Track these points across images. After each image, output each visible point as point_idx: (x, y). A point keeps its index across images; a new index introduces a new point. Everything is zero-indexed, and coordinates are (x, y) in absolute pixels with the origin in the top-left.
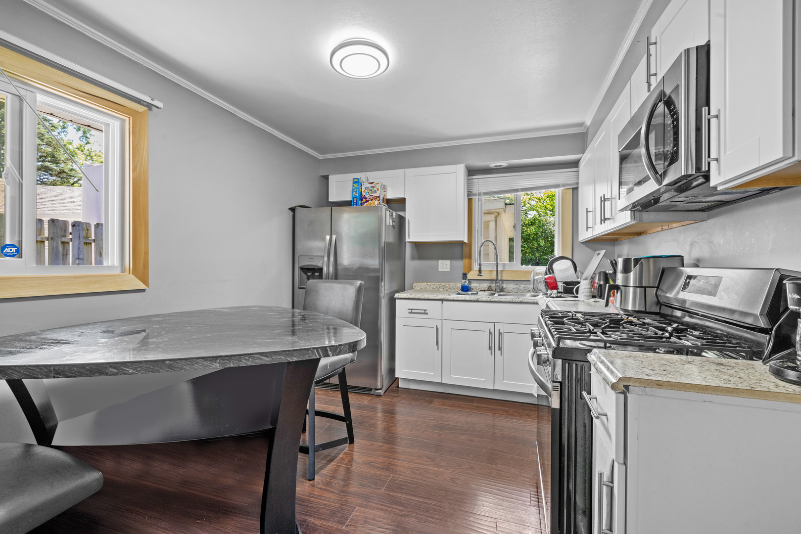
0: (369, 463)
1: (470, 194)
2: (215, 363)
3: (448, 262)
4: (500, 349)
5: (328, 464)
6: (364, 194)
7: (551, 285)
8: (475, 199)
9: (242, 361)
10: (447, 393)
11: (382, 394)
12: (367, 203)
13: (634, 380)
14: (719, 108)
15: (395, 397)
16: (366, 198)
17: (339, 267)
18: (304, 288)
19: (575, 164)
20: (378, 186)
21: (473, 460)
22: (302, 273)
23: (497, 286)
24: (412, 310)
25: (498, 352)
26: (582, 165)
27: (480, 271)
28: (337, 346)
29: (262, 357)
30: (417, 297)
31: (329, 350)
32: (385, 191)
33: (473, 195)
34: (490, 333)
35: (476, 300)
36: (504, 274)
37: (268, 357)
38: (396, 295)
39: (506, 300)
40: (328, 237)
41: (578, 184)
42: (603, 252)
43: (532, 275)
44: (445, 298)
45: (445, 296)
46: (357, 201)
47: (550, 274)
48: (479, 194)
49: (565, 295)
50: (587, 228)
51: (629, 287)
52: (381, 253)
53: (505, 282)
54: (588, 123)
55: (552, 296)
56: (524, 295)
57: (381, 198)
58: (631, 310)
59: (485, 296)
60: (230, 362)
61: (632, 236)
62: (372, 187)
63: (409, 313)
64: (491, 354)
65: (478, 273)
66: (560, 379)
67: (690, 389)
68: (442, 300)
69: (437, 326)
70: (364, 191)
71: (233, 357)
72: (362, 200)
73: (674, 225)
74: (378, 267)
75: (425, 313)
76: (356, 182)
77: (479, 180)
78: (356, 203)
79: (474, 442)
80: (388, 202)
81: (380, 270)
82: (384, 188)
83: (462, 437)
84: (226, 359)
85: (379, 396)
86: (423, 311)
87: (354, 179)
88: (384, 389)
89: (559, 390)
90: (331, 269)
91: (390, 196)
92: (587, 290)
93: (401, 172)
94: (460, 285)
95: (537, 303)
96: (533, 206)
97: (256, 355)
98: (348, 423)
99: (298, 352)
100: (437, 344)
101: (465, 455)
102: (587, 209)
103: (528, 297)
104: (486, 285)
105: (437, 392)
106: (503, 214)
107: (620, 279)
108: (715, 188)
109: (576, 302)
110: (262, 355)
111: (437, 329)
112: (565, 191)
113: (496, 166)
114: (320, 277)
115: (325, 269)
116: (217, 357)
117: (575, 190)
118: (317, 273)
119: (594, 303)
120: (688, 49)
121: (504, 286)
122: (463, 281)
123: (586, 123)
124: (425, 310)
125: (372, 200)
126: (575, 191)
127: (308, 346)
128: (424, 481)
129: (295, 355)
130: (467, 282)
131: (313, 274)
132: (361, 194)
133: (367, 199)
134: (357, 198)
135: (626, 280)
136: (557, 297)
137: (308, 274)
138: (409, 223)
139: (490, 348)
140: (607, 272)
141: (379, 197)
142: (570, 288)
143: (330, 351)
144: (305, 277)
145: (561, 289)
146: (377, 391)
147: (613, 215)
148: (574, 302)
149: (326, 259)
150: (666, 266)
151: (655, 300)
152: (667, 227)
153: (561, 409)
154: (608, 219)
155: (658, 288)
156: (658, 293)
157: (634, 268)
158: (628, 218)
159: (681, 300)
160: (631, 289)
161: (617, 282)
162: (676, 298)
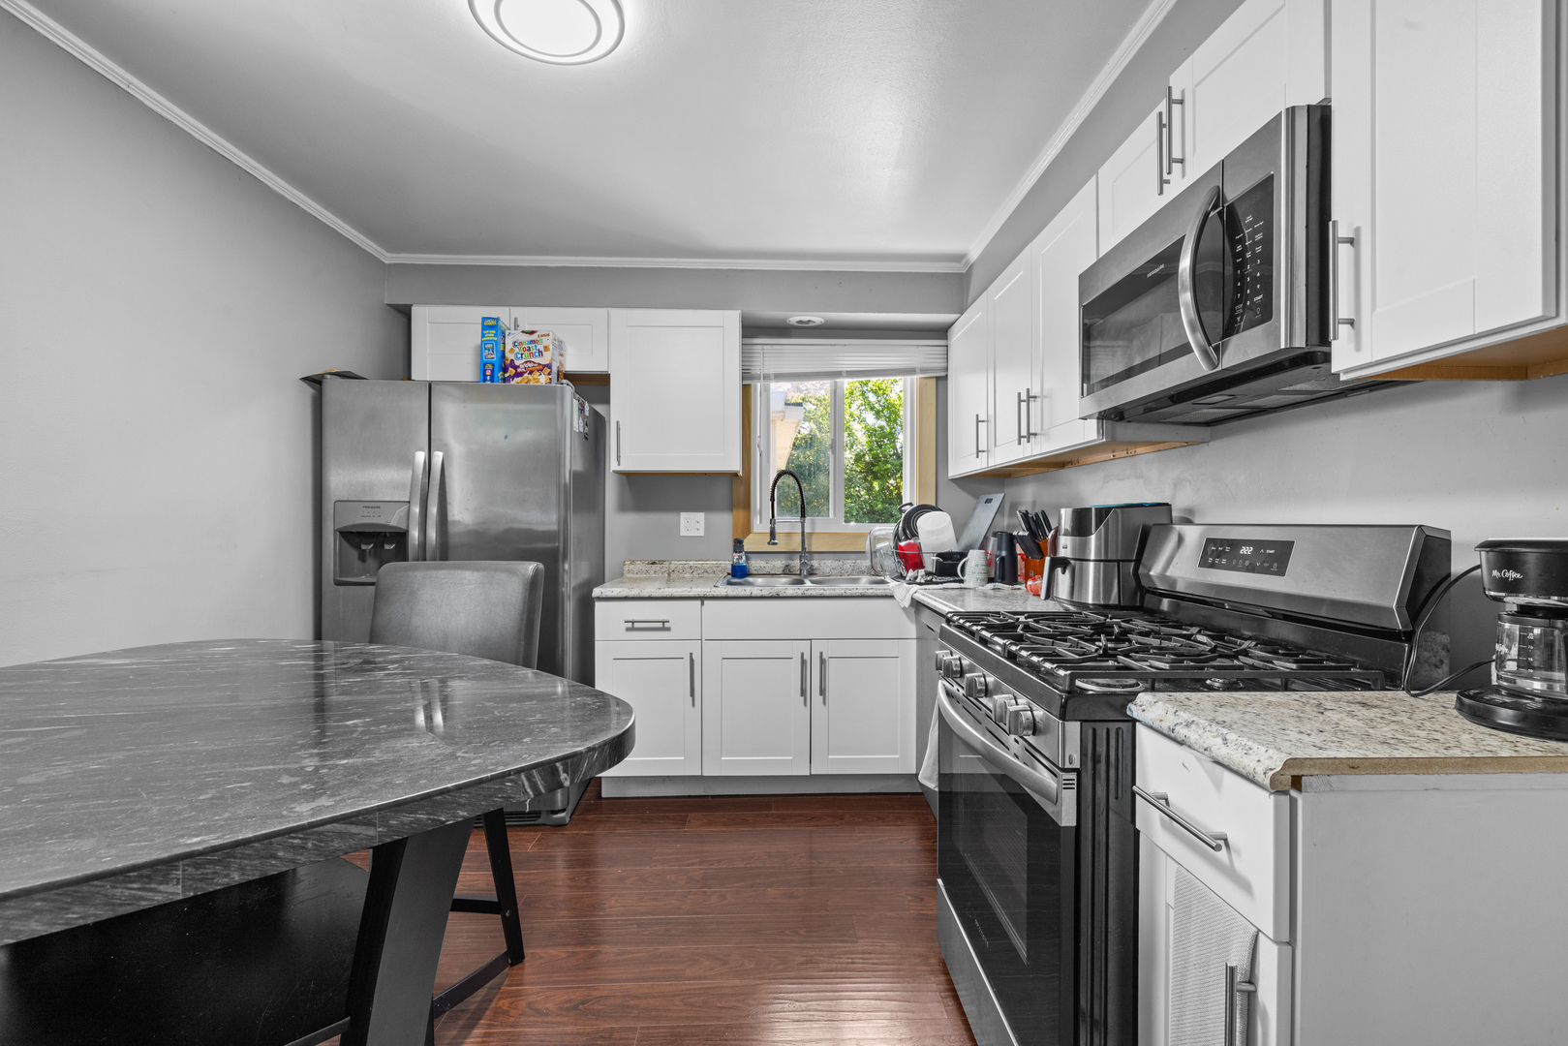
0: (575, 1008)
1: (746, 375)
2: (165, 882)
3: (701, 516)
4: (822, 692)
5: (466, 1037)
6: (510, 356)
7: (911, 559)
8: (756, 386)
9: (275, 857)
10: (713, 796)
11: (568, 820)
12: (520, 379)
13: (1311, 763)
14: (1355, 226)
15: (599, 821)
16: (516, 367)
17: (453, 530)
18: (373, 584)
19: (941, 332)
20: (546, 341)
21: (807, 942)
22: (345, 544)
23: (802, 566)
24: (633, 622)
25: (817, 698)
26: (956, 335)
27: (773, 534)
28: (581, 753)
29: (353, 829)
30: (645, 594)
31: (561, 768)
32: (562, 355)
33: (752, 378)
34: (803, 662)
35: (774, 594)
36: (814, 539)
37: (374, 825)
38: (597, 592)
39: (833, 593)
40: (421, 457)
41: (947, 369)
42: (997, 498)
43: (868, 542)
44: (709, 594)
45: (709, 590)
46: (492, 371)
47: (907, 538)
48: (767, 377)
49: (939, 579)
50: (978, 451)
51: (1089, 560)
52: (562, 495)
53: (816, 556)
54: (974, 255)
55: (918, 581)
56: (855, 581)
57: (555, 369)
58: (1093, 605)
59: (782, 584)
60: (227, 867)
61: (1046, 470)
62: (532, 342)
63: (628, 629)
64: (805, 704)
65: (768, 538)
66: (1077, 765)
67: (1404, 768)
68: (702, 599)
69: (691, 654)
70: (512, 350)
71: (239, 850)
72: (505, 370)
73: (1140, 450)
74: (554, 527)
75: (664, 626)
76: (490, 325)
77: (765, 347)
78: (492, 375)
79: (797, 897)
80: (575, 378)
81: (562, 534)
82: (560, 345)
83: (771, 891)
84: (211, 862)
85: (560, 826)
86: (661, 625)
87: (484, 319)
88: (570, 809)
89: (1075, 786)
90: (432, 534)
91: (571, 366)
92: (981, 569)
93: (600, 313)
94: (728, 565)
95: (892, 597)
96: (809, 412)
97: (329, 827)
98: (507, 914)
99: (473, 790)
100: (692, 694)
101: (787, 932)
102: (977, 415)
103: (864, 585)
104: (779, 564)
105: (689, 797)
106: (778, 423)
107: (1066, 547)
108: (1337, 375)
109: (963, 591)
110: (353, 823)
111: (692, 661)
112: (924, 381)
113: (800, 322)
114: (401, 554)
115: (415, 534)
116: (171, 862)
117: (942, 380)
118: (391, 544)
119: (992, 592)
120: (1293, 108)
121: (815, 563)
122: (736, 556)
123: (969, 257)
124: (664, 622)
125: (531, 373)
126: (940, 382)
127: (497, 764)
128: (719, 1018)
129: (463, 801)
130: (744, 557)
131: (379, 546)
132: (503, 356)
133: (519, 370)
134: (493, 365)
135: (1083, 547)
136: (928, 583)
137: (363, 547)
138: (618, 429)
139: (803, 693)
140: (1015, 533)
141: (549, 366)
142: (949, 566)
143: (565, 771)
144: (354, 554)
145: (930, 566)
146: (555, 816)
147: (1045, 428)
148: (958, 592)
149: (416, 510)
150: (1150, 522)
151: (1133, 583)
152: (1124, 454)
153: (1078, 827)
154: (1035, 434)
155: (1138, 561)
156: (1141, 570)
157: (1097, 526)
158: (1089, 433)
159: (1173, 582)
160: (1091, 565)
161: (1062, 553)
162: (1163, 577)
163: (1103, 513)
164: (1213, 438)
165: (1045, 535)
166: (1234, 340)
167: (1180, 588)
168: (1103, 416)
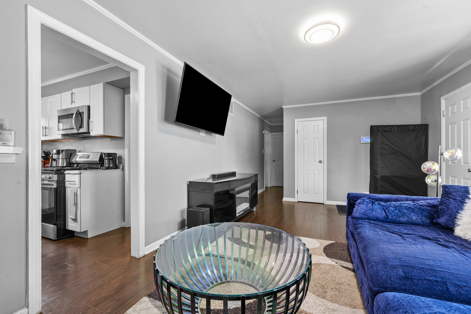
89: (56, 183)
108: (91, 135)
120: (86, 105)
135: (59, 157)
147: (49, 134)
150: (72, 152)
151: (69, 162)
152: (68, 141)
153: (57, 188)
154: (47, 135)
155: (70, 159)
156: (70, 160)
157: (61, 153)
158: (60, 137)
159: (76, 161)
160: (60, 160)
161: (54, 158)
162: (75, 161)
163: (63, 151)
164: (83, 140)
165: (49, 156)
166: (81, 129)
167: (78, 162)
168: (62, 135)
